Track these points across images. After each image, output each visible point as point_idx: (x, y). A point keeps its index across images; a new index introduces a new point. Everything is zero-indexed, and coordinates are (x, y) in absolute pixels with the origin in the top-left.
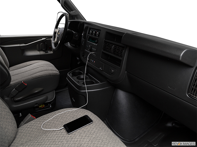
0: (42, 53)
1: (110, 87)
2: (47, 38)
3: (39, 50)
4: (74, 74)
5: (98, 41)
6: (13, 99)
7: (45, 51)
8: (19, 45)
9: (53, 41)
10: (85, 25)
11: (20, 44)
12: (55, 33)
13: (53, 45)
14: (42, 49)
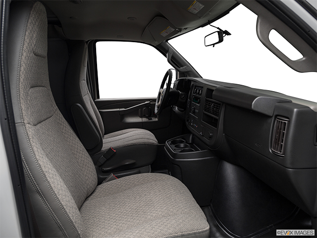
0: (145, 120)
1: (213, 157)
2: (151, 102)
3: (141, 117)
4: (173, 143)
5: (200, 100)
6: (100, 168)
7: (149, 117)
8: (118, 110)
9: (156, 104)
10: (192, 83)
11: (120, 108)
12: (160, 94)
13: (156, 108)
14: (144, 115)
